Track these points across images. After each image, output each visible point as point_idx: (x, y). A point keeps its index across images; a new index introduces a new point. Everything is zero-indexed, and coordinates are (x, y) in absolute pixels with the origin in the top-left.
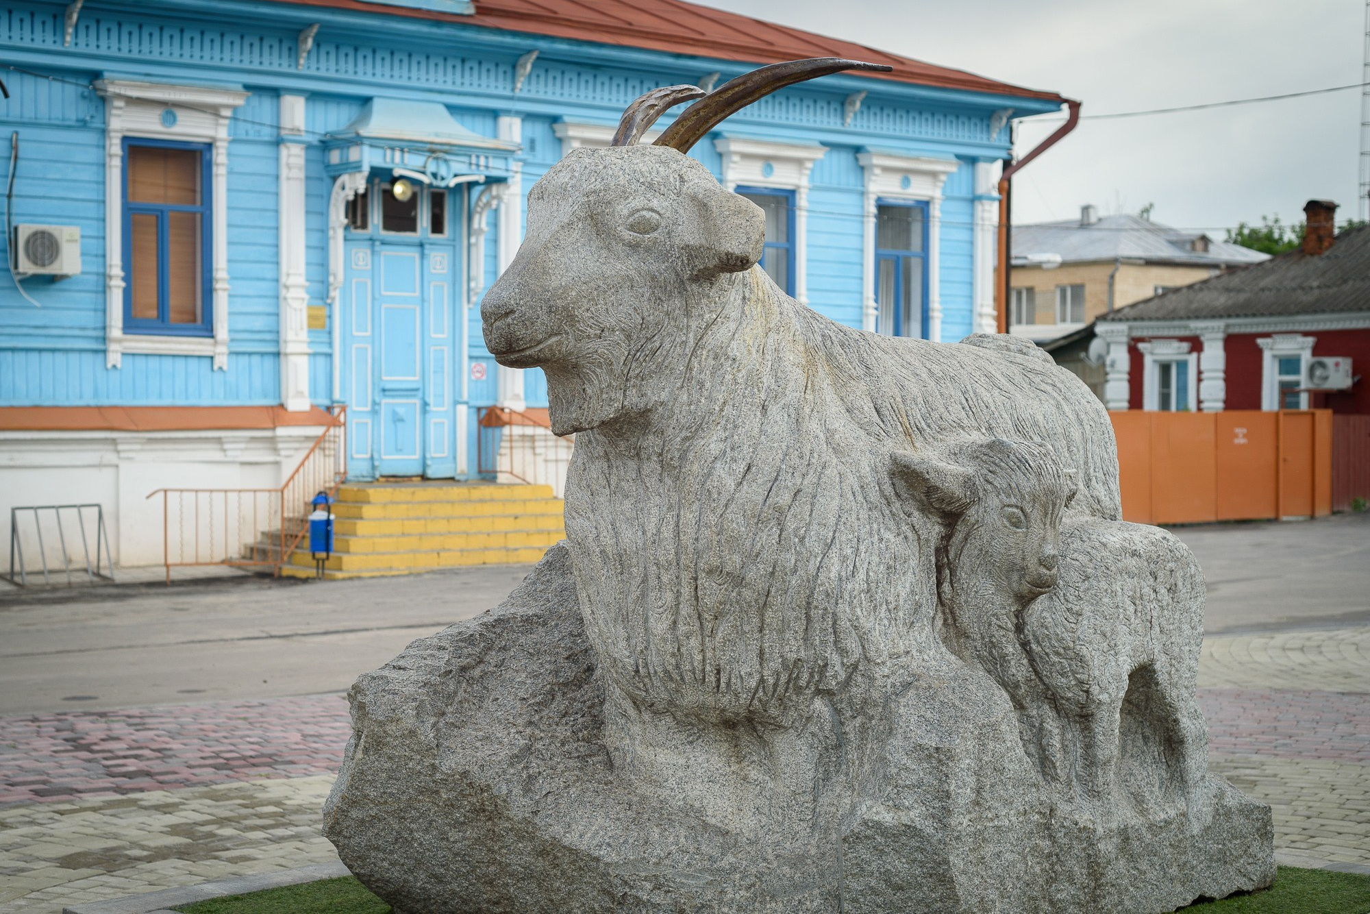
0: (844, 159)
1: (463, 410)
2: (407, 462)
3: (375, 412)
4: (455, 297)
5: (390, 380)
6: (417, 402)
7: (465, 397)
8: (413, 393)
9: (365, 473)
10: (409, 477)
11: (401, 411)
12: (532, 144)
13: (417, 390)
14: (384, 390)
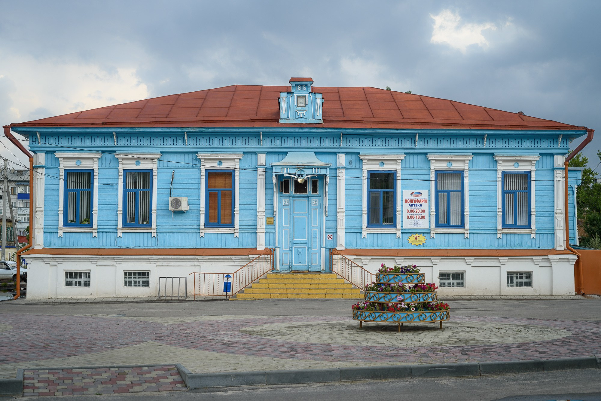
0: (487, 158)
1: (323, 250)
2: (302, 266)
3: (291, 250)
4: (321, 214)
5: (296, 240)
6: (307, 247)
7: (324, 246)
8: (305, 244)
9: (287, 270)
10: (303, 271)
11: (300, 250)
12: (351, 162)
13: (306, 243)
14: (294, 243)
